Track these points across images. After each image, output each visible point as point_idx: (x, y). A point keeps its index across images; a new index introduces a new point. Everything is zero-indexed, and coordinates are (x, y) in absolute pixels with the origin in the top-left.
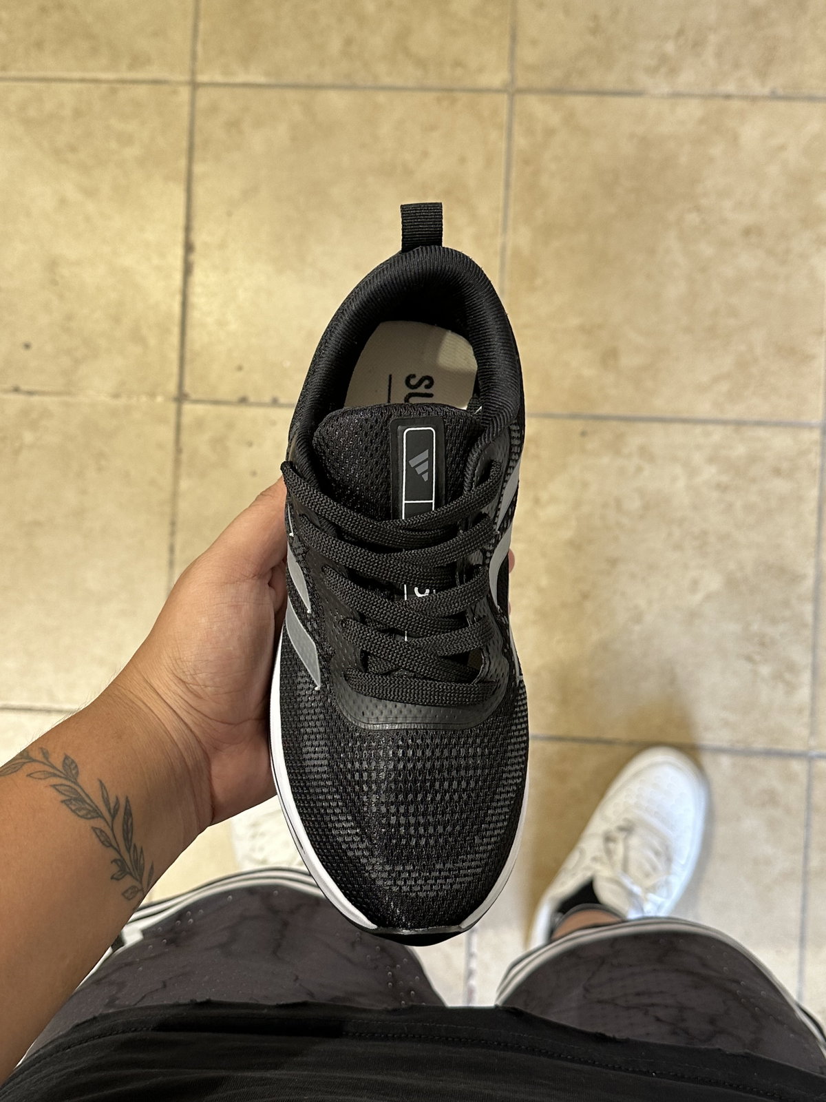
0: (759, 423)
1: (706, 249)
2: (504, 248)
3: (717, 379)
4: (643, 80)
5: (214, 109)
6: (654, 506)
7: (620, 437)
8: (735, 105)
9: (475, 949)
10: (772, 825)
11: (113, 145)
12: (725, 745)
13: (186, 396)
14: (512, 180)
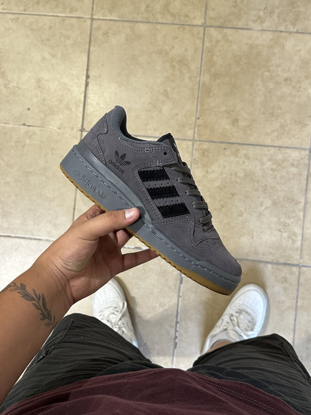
0: (287, 147)
1: (271, 85)
2: (200, 82)
3: (273, 131)
4: (252, 25)
5: (99, 28)
6: (249, 176)
7: (238, 150)
8: (284, 34)
9: (178, 329)
10: (285, 289)
11: (63, 39)
12: (270, 261)
13: (84, 129)
14: (204, 57)
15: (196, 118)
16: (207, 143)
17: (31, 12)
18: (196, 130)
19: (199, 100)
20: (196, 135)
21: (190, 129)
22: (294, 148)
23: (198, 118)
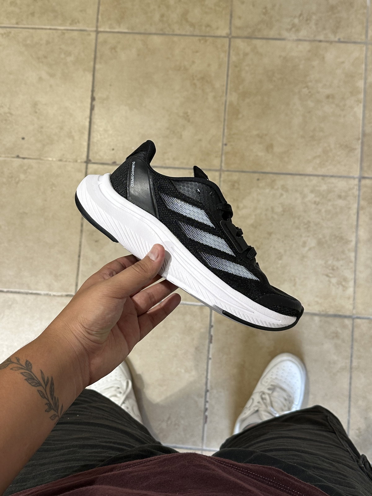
0: (332, 176)
1: (311, 104)
2: (226, 102)
3: (315, 158)
4: (285, 34)
5: (105, 42)
6: (288, 211)
7: (274, 181)
8: (323, 45)
9: (208, 399)
10: (336, 346)
11: (63, 56)
12: (317, 312)
13: (90, 161)
14: (230, 74)
15: (223, 145)
16: (237, 174)
17: (24, 25)
18: (223, 158)
19: (226, 123)
20: (223, 165)
21: (216, 157)
22: (340, 177)
23: (226, 145)
